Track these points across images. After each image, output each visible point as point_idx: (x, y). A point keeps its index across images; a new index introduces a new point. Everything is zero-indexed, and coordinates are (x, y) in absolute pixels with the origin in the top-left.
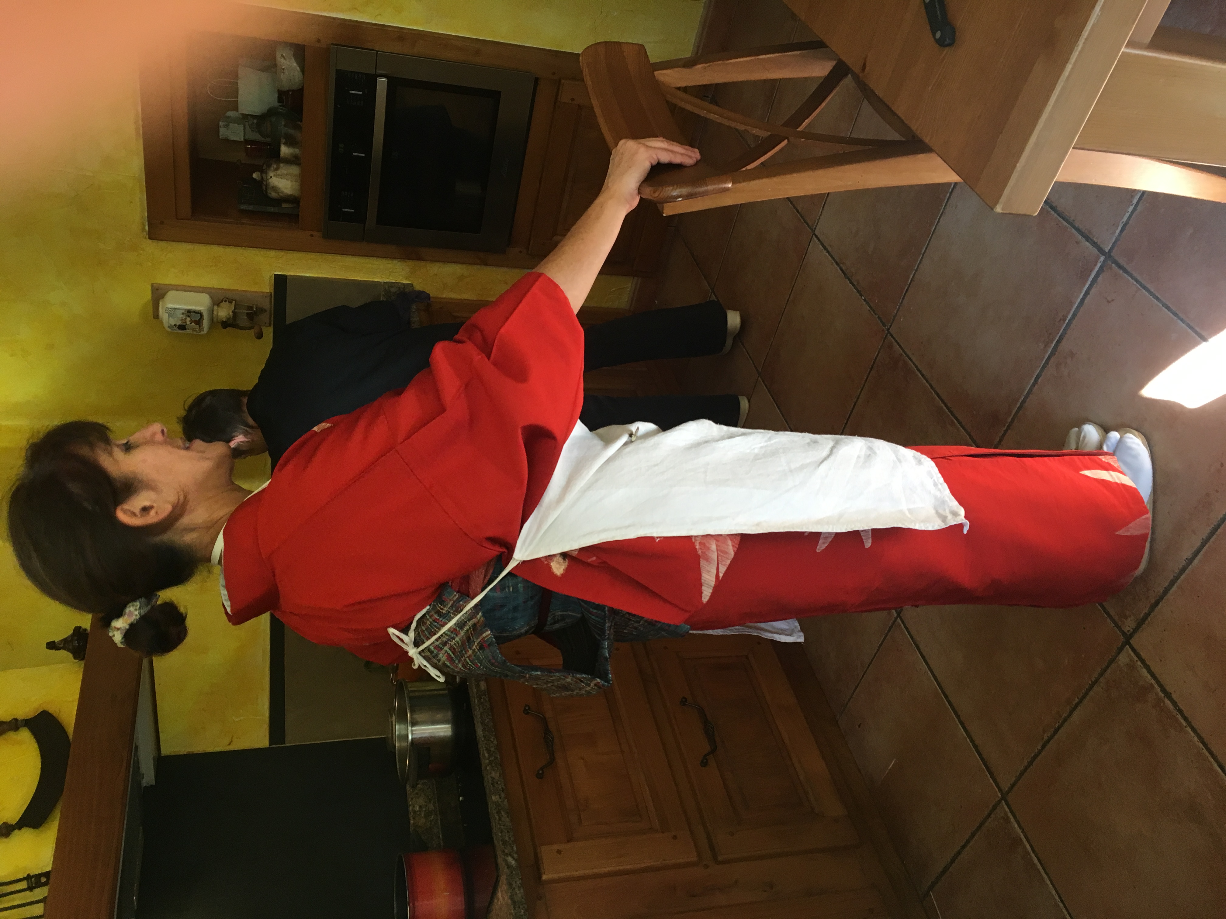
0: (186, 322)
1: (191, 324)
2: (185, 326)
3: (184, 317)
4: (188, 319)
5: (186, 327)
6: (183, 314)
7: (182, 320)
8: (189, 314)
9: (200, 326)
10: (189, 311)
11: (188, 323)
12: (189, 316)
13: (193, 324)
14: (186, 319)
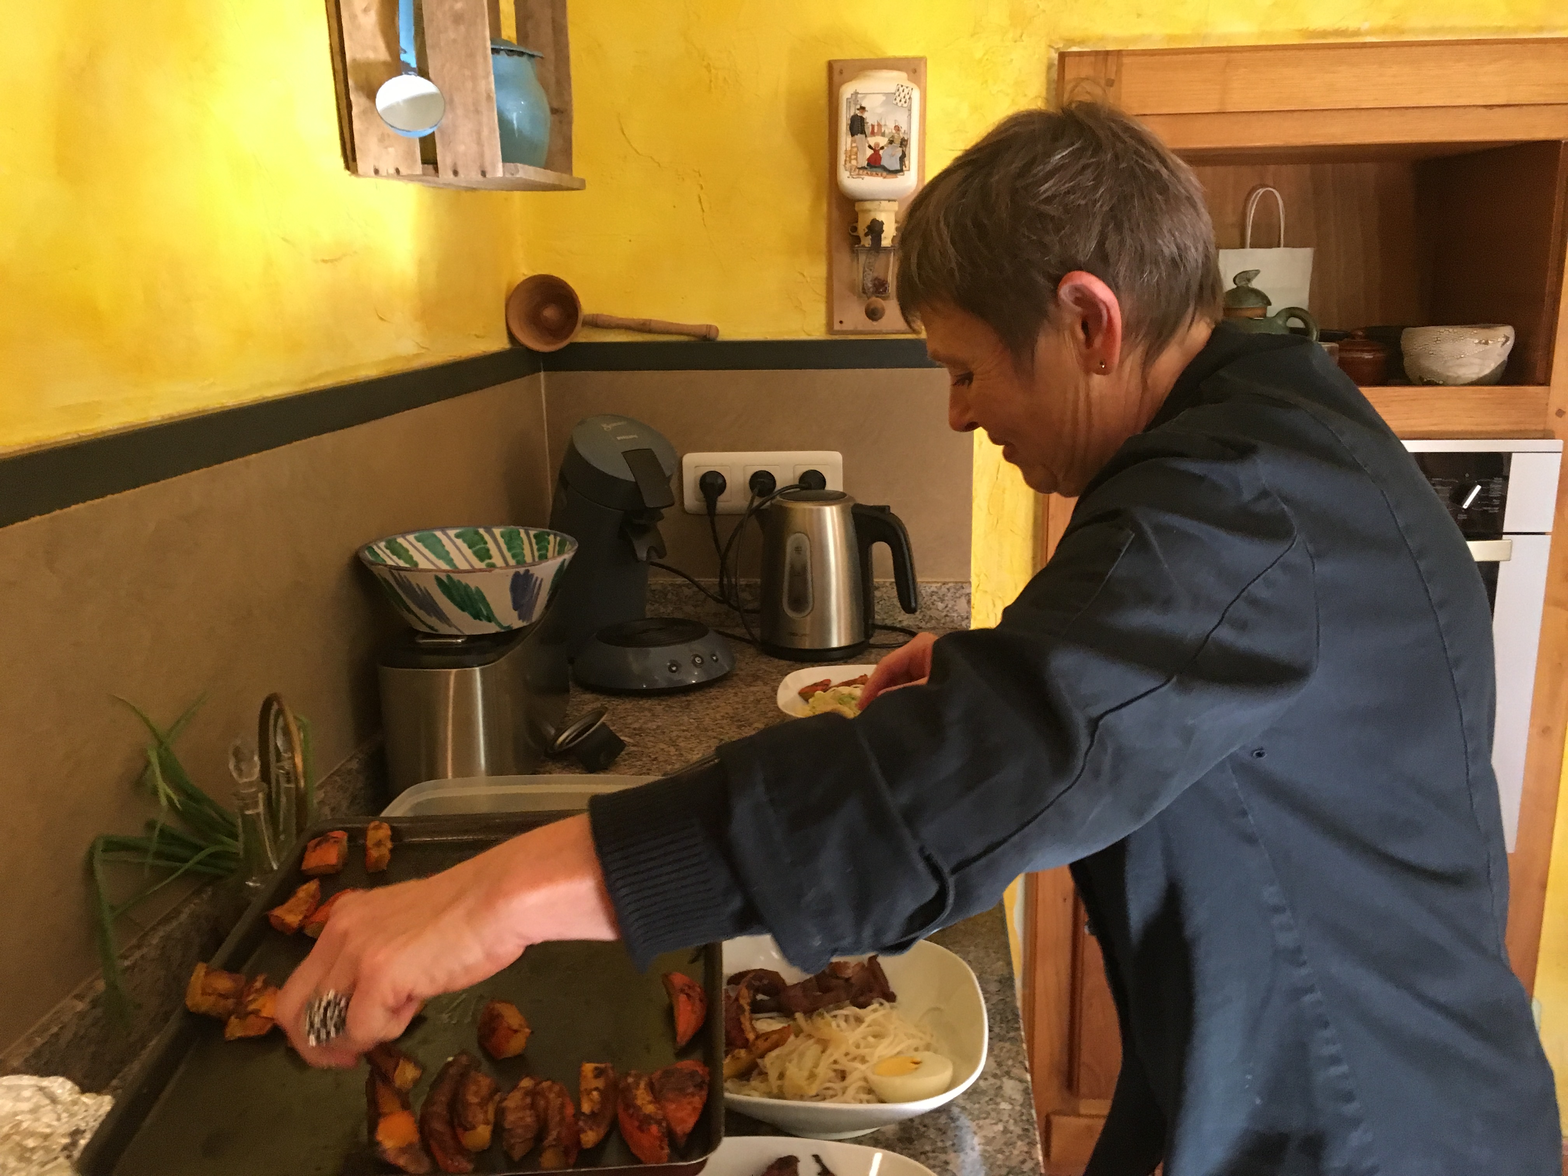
0: (873, 133)
1: (870, 147)
2: (863, 132)
3: (889, 129)
4: (883, 141)
5: (859, 137)
6: (897, 128)
7: (879, 125)
8: (897, 142)
9: (863, 168)
10: (904, 143)
11: (872, 141)
12: (891, 142)
13: (870, 152)
14: (883, 135)
